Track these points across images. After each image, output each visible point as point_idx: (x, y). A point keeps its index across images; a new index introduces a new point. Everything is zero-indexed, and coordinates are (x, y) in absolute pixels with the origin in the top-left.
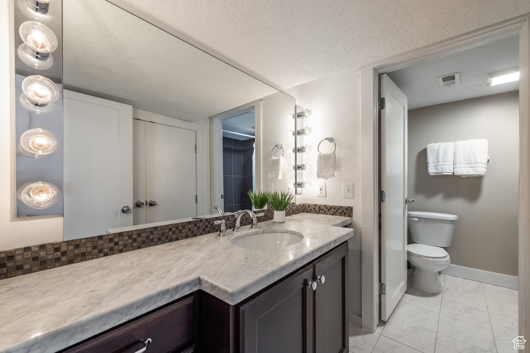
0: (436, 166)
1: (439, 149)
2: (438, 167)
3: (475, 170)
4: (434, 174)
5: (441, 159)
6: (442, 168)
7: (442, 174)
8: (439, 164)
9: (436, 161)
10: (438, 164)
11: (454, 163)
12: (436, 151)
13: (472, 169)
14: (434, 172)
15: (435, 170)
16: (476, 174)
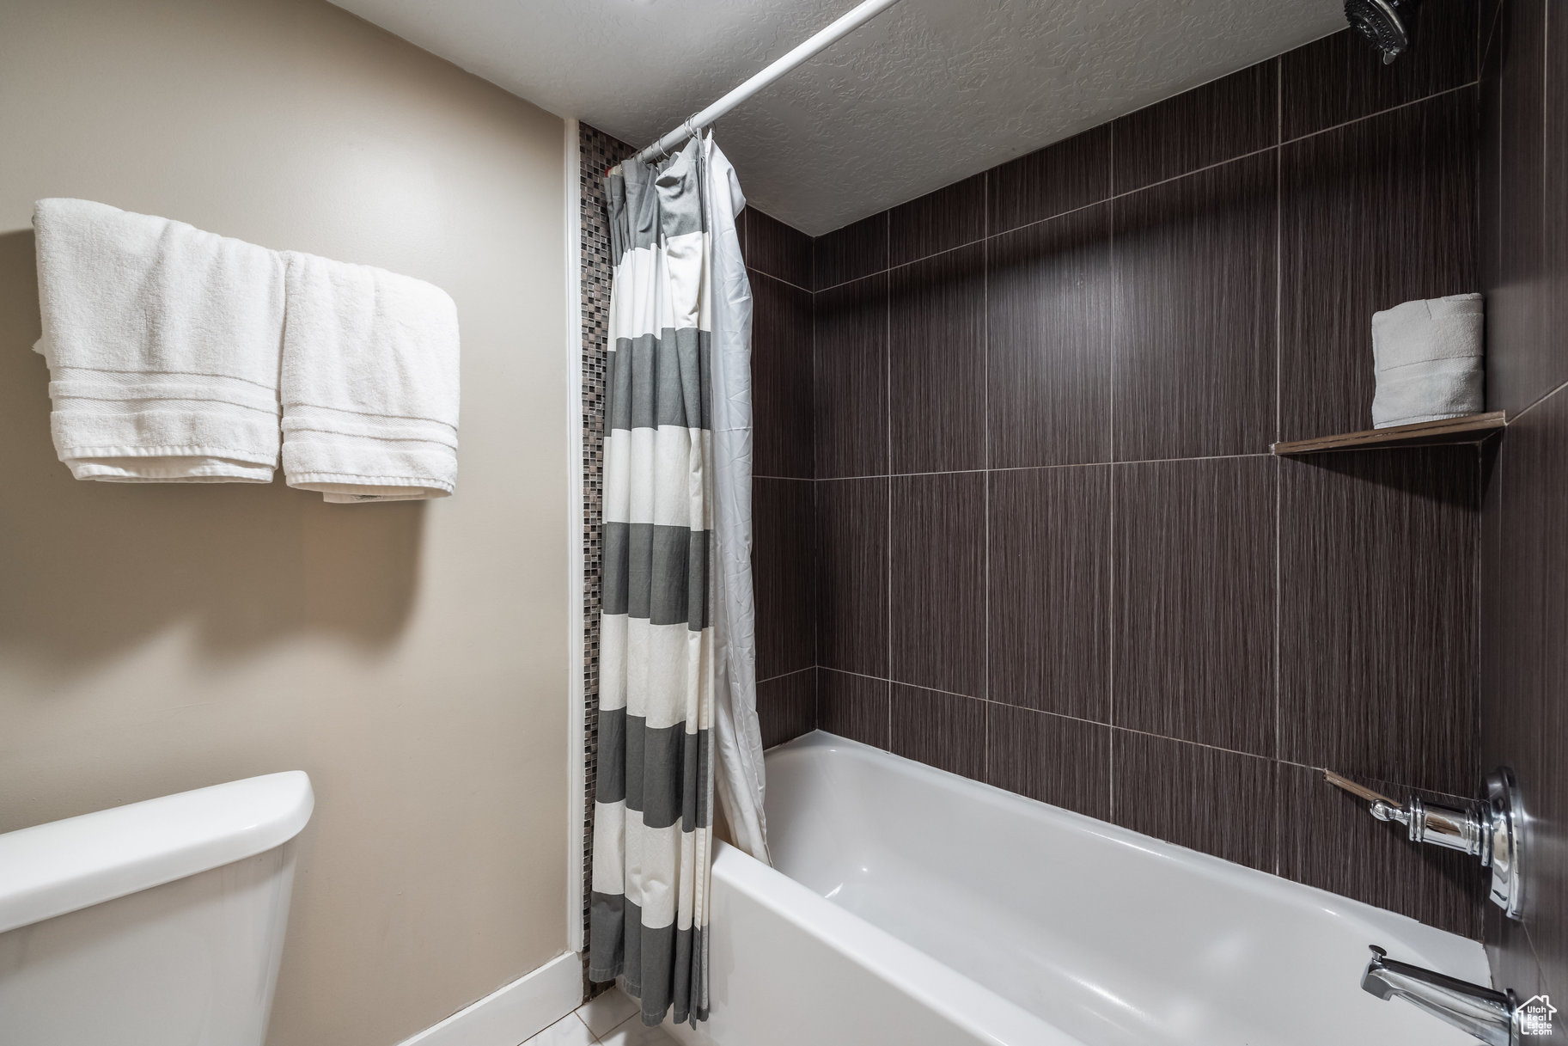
0: (138, 402)
1: (159, 260)
2: (155, 412)
3: (408, 460)
4: (119, 472)
5: (178, 346)
6: (193, 424)
7: (196, 472)
8: (164, 384)
9: (135, 362)
10: (154, 385)
11: (279, 398)
12: (135, 277)
13: (395, 449)
14: (114, 453)
15: (131, 434)
16: (414, 483)
